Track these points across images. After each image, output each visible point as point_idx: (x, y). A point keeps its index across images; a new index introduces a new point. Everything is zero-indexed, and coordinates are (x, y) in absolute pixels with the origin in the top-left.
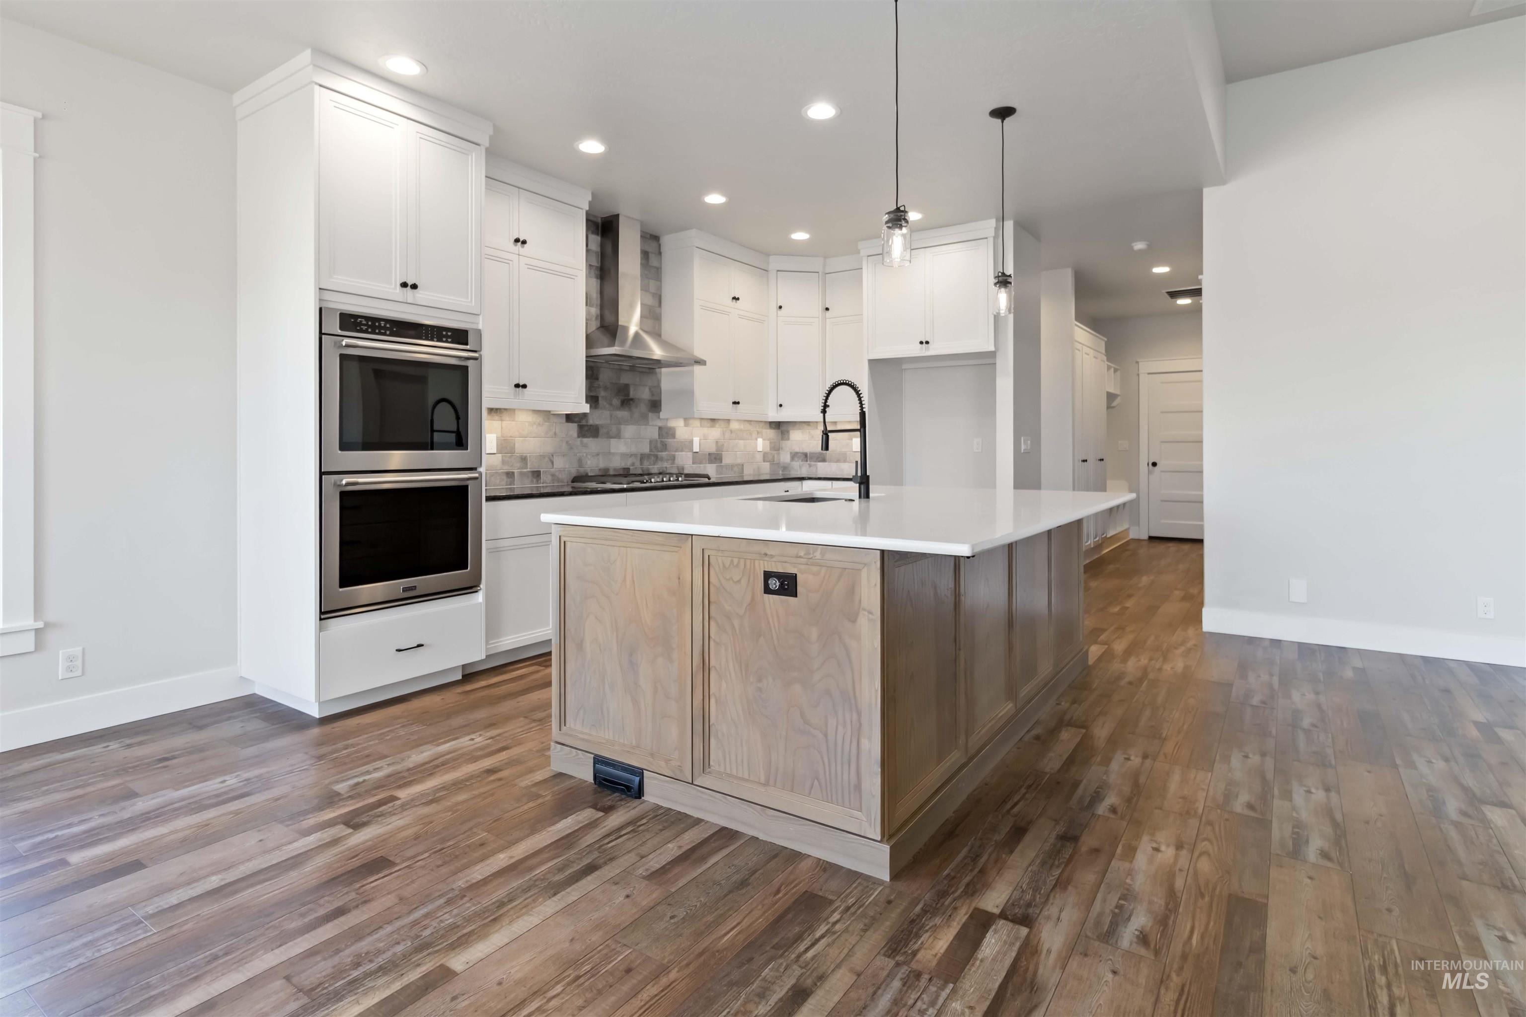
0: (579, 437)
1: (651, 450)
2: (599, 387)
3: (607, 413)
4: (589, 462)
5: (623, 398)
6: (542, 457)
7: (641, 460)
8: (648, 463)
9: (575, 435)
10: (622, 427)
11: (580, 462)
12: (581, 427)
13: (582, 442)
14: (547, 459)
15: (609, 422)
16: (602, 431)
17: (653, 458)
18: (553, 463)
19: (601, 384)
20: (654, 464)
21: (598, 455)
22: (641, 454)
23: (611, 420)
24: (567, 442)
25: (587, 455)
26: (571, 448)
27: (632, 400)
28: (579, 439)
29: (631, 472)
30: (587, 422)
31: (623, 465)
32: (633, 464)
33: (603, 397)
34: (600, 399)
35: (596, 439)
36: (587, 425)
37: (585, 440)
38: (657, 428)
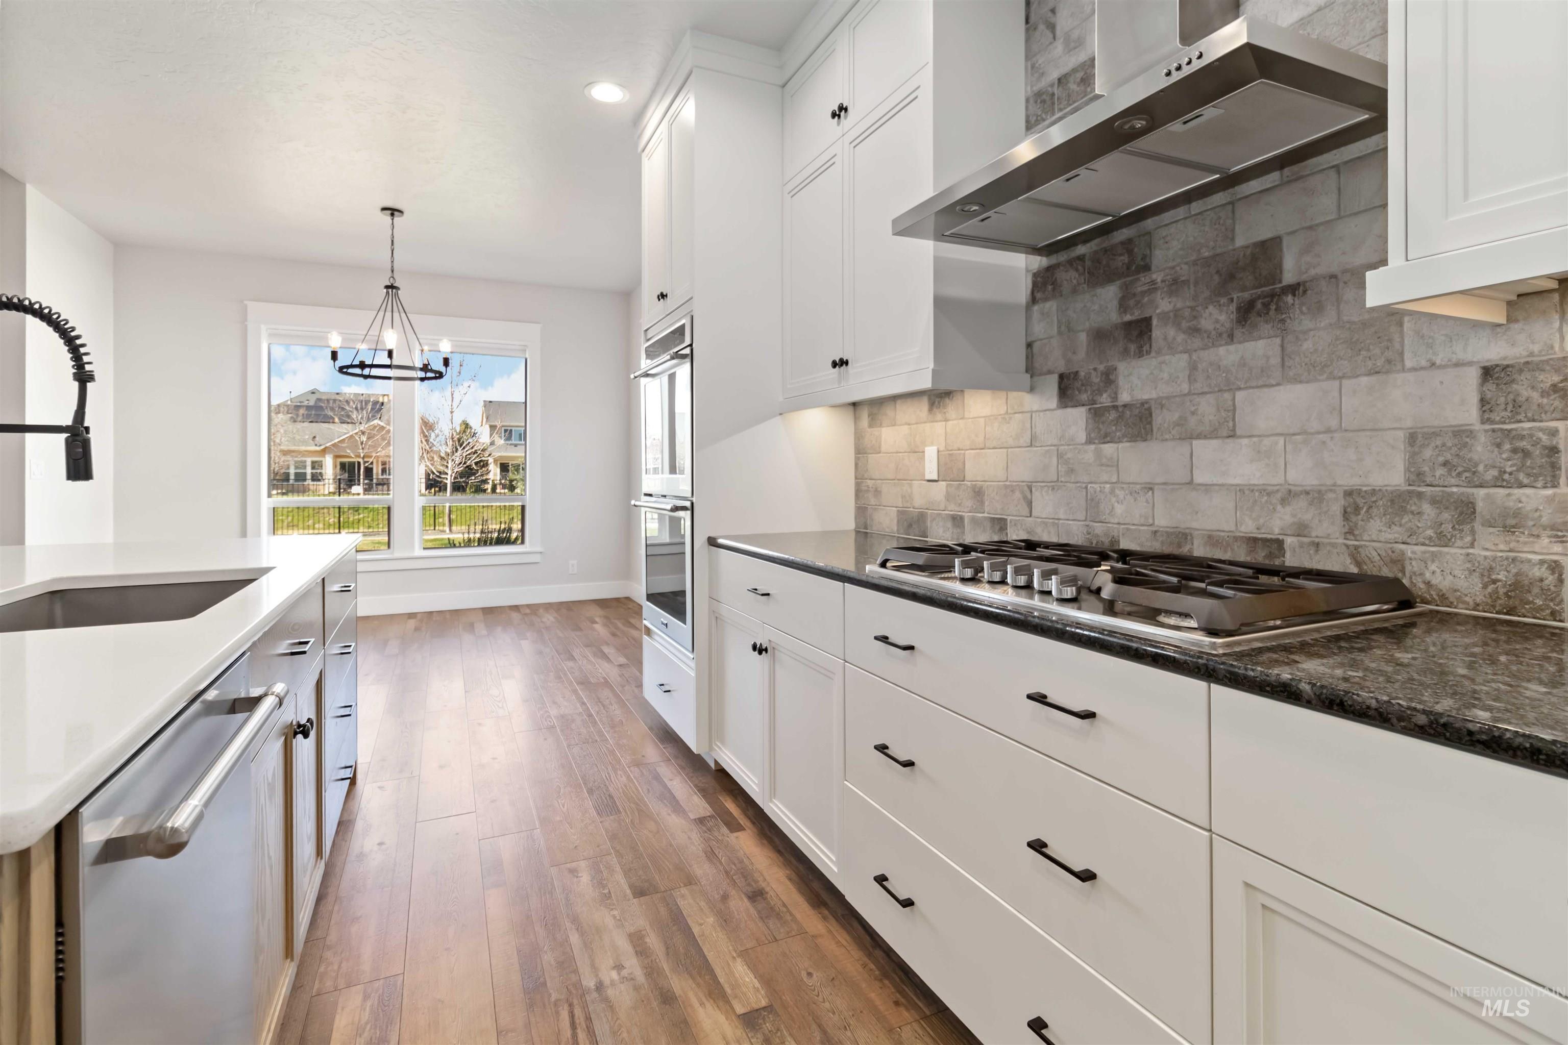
0: (1089, 441)
1: (1417, 476)
2: (1153, 288)
3: (1180, 362)
4: (1119, 509)
5: (1246, 295)
6: (1009, 488)
7: (1345, 513)
8: (1396, 533)
9: (1082, 437)
10: (1240, 395)
11: (1092, 505)
12: (1097, 414)
13: (1098, 454)
14: (1018, 495)
15: (1185, 387)
16: (1160, 419)
17: (1427, 508)
18: (1030, 504)
19: (1158, 277)
20: (1443, 540)
21: (1149, 487)
22: (1349, 494)
23: (1191, 379)
24: (1060, 456)
25: (1112, 491)
26: (1071, 471)
27: (1293, 289)
28: (1093, 447)
29: (1291, 560)
30: (1115, 398)
31: (1248, 527)
32: (1301, 530)
33: (1164, 317)
34: (1155, 322)
35: (1142, 445)
36: (1115, 407)
37: (1109, 449)
38: (1473, 375)
